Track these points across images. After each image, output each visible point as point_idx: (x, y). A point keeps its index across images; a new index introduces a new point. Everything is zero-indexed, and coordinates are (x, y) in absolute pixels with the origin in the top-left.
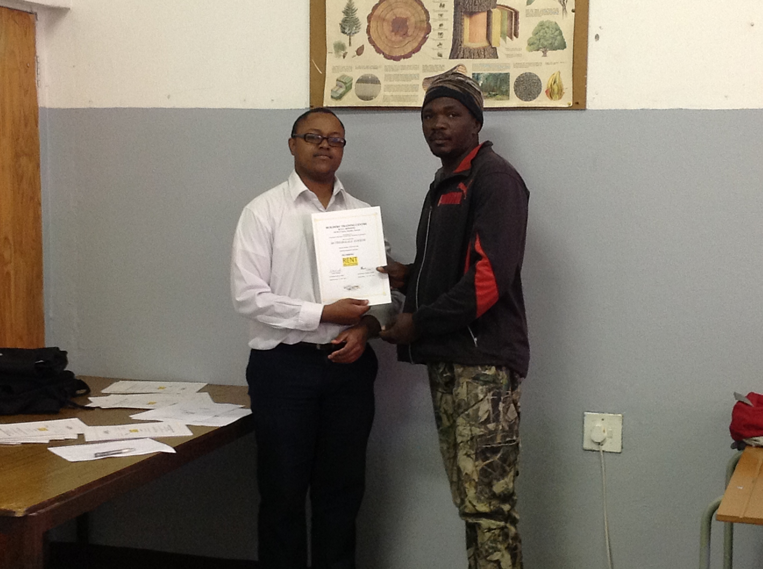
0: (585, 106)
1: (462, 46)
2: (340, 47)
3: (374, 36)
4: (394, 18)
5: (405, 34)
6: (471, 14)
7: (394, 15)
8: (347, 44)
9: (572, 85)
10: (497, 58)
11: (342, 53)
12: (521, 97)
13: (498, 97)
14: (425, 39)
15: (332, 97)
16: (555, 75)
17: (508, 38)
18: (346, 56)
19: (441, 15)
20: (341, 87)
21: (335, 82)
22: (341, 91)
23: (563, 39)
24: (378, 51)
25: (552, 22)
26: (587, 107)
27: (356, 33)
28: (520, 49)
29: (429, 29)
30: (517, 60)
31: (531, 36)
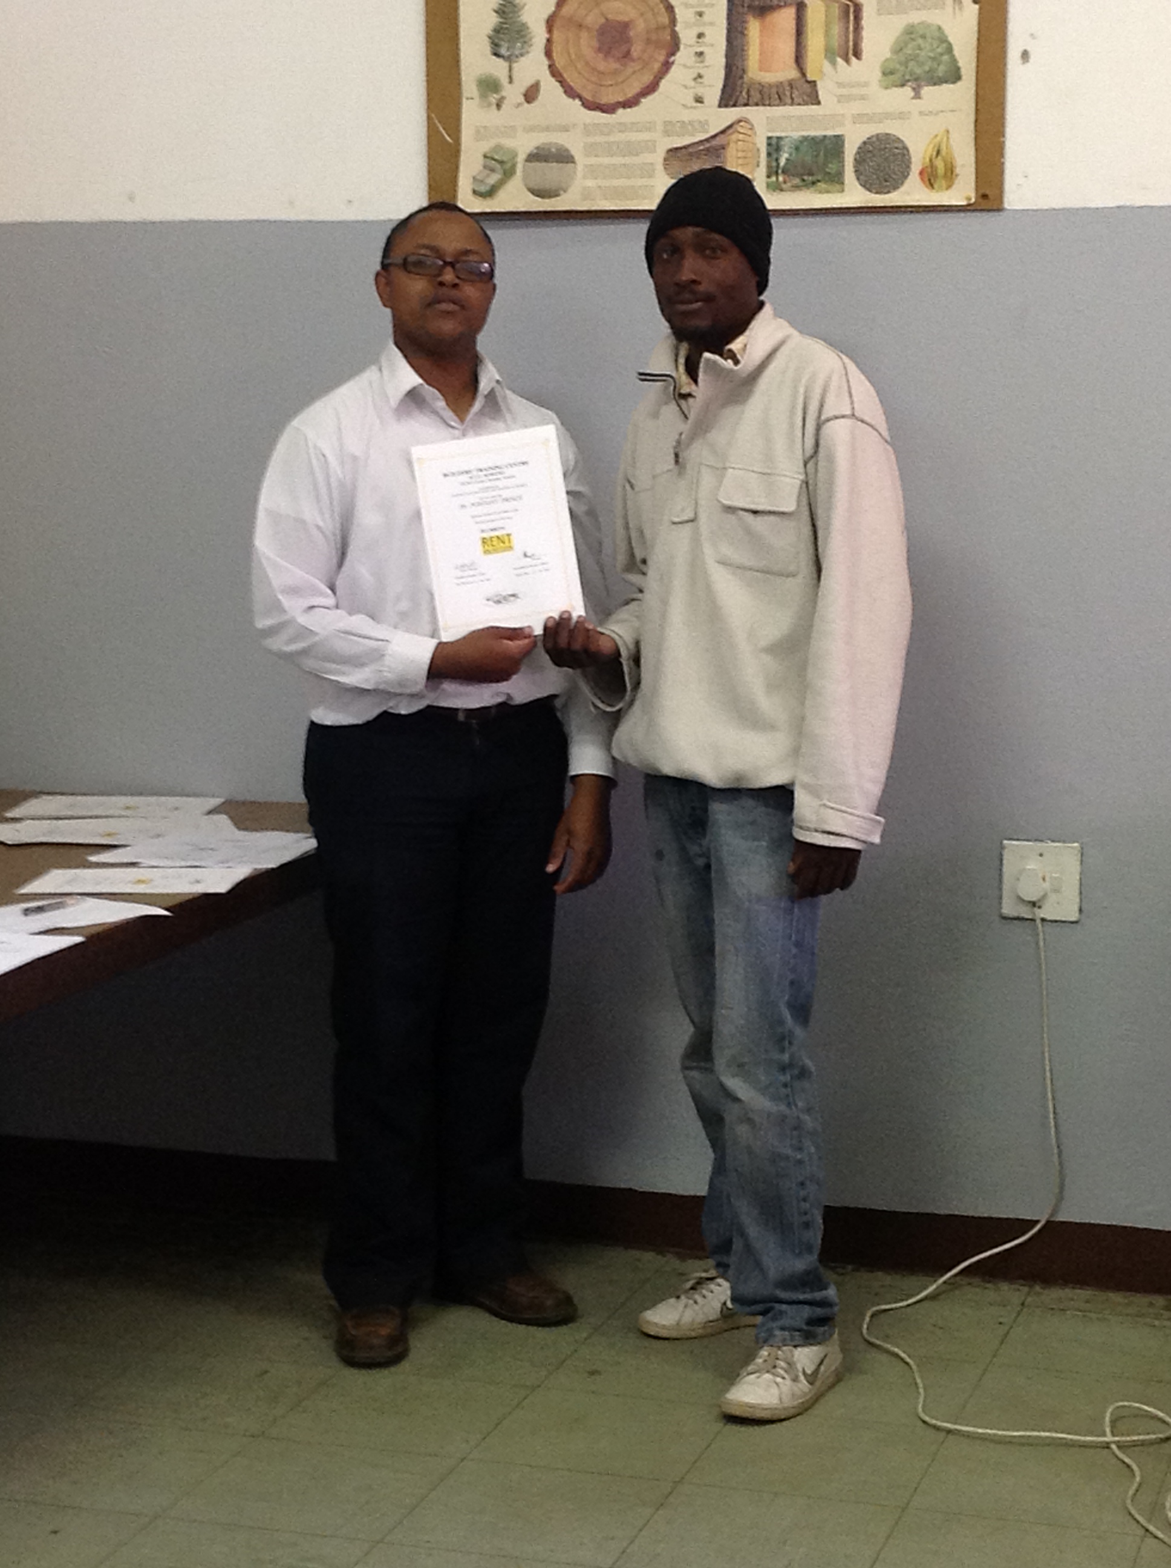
0: (1001, 202)
1: (746, 79)
2: (489, 86)
3: (560, 63)
4: (603, 21)
5: (627, 55)
6: (763, 11)
7: (602, 14)
8: (504, 81)
9: (973, 159)
10: (819, 103)
11: (493, 98)
12: (867, 186)
13: (822, 185)
14: (667, 66)
15: (475, 192)
16: (938, 138)
17: (839, 60)
18: (504, 106)
19: (700, 14)
20: (493, 170)
21: (481, 160)
22: (493, 179)
23: (954, 60)
24: (570, 92)
25: (929, 26)
26: (1006, 206)
27: (522, 55)
28: (866, 84)
29: (674, 46)
30: (856, 107)
31: (888, 55)
